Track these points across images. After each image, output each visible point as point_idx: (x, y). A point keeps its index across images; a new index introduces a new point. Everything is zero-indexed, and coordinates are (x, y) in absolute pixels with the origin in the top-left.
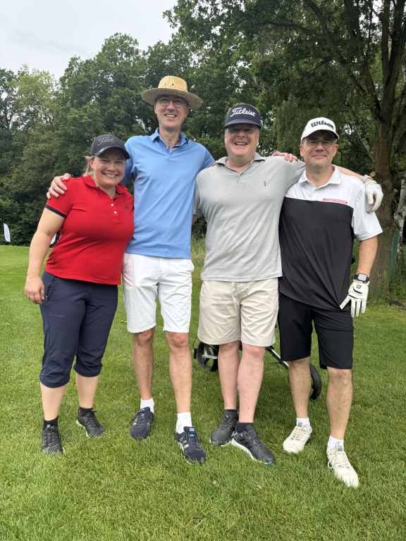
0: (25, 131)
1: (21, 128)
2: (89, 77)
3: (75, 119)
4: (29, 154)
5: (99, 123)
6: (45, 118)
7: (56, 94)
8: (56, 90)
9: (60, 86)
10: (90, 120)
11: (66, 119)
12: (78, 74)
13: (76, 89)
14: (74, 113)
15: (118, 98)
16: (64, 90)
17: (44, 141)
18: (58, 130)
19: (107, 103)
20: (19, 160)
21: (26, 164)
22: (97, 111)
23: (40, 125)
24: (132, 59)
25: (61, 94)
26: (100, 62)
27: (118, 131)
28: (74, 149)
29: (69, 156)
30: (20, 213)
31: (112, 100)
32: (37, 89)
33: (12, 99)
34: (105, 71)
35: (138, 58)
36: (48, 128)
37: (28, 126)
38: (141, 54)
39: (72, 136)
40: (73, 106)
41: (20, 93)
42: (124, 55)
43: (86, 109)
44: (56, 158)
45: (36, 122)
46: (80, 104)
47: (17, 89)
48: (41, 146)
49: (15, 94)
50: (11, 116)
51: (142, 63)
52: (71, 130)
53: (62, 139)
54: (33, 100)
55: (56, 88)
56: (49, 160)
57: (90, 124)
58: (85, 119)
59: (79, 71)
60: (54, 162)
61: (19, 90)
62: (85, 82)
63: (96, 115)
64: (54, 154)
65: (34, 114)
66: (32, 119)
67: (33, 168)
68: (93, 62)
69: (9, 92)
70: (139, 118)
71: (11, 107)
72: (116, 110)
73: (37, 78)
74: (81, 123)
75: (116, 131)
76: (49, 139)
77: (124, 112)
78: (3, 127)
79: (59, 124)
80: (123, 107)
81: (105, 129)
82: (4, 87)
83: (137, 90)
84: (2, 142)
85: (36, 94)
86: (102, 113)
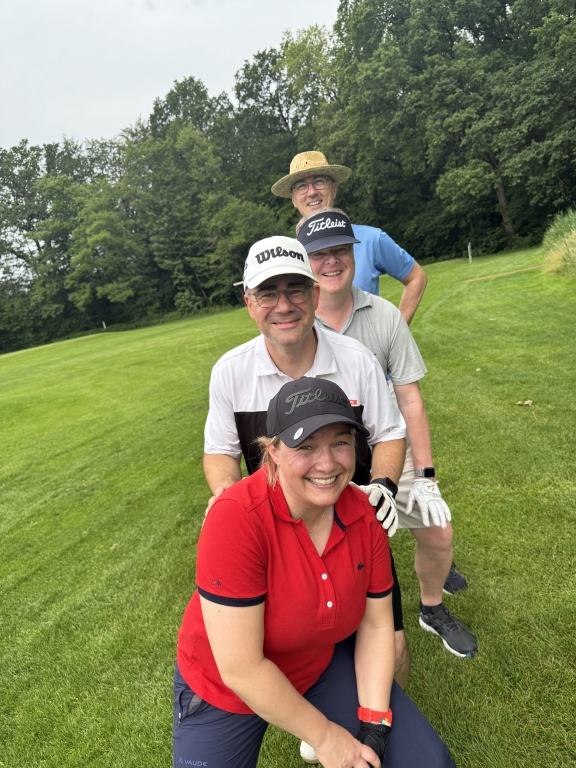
0: (309, 124)
1: (302, 123)
3: (367, 78)
5: (402, 68)
6: (329, 95)
7: (333, 52)
8: (332, 46)
9: (336, 38)
10: (388, 70)
11: (356, 83)
12: (357, 6)
13: (358, 31)
14: (365, 69)
16: (342, 40)
17: (335, 128)
18: (348, 105)
19: (407, 30)
22: (396, 51)
23: (325, 108)
25: (340, 50)
27: (433, 67)
28: (376, 123)
29: (372, 136)
31: (413, 22)
32: (308, 58)
33: (283, 87)
36: (336, 108)
37: (309, 118)
39: (369, 106)
40: (360, 60)
41: (290, 74)
43: (379, 55)
44: (356, 146)
45: (319, 105)
46: (369, 51)
47: (285, 72)
49: (284, 78)
50: (287, 111)
52: (366, 96)
53: (356, 116)
54: (308, 75)
55: (332, 42)
56: (348, 152)
57: (389, 77)
58: (383, 71)
60: (356, 152)
61: (289, 71)
62: (369, 14)
63: (395, 58)
64: (351, 143)
65: (313, 95)
66: (313, 103)
69: (277, 80)
70: (460, 28)
71: (285, 98)
72: (422, 35)
73: (305, 41)
74: (378, 80)
75: (429, 69)
76: (341, 123)
77: (435, 31)
78: (282, 130)
79: (348, 95)
80: (432, 25)
81: (413, 72)
82: (270, 76)
84: (285, 153)
85: (309, 65)
86: (402, 50)
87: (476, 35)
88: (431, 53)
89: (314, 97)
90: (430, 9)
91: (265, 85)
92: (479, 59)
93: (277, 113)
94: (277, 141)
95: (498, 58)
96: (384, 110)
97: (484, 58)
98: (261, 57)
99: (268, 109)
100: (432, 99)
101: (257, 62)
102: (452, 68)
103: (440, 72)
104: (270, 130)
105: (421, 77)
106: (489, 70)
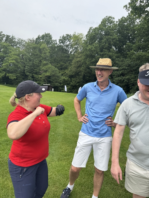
0: (74, 54)
1: (72, 53)
2: (95, 33)
3: (90, 49)
4: (74, 62)
5: (98, 50)
6: (80, 49)
7: (84, 41)
8: (84, 39)
9: (86, 38)
10: (95, 49)
11: (87, 49)
12: (92, 33)
13: (91, 38)
14: (90, 47)
16: (87, 39)
17: (79, 57)
18: (84, 53)
19: (101, 42)
21: (73, 65)
22: (97, 45)
23: (78, 52)
24: (112, 25)
25: (86, 40)
26: (100, 28)
27: (105, 52)
28: (89, 60)
29: (87, 62)
30: (70, 82)
31: (103, 41)
32: (78, 40)
33: (70, 44)
34: (102, 31)
35: (114, 24)
36: (81, 53)
37: (74, 52)
38: (115, 22)
39: (88, 55)
40: (89, 44)
41: (73, 42)
42: (109, 23)
43: (94, 45)
44: (83, 63)
46: (92, 43)
47: (72, 40)
48: (78, 59)
49: (71, 42)
50: (70, 49)
51: (115, 26)
52: (88, 53)
53: (85, 56)
54: (77, 43)
55: (85, 38)
56: (80, 64)
57: (95, 50)
58: (93, 49)
59: (92, 32)
60: (82, 64)
61: (73, 41)
62: (94, 36)
63: (97, 47)
64: (82, 62)
66: (76, 50)
67: (75, 67)
68: (97, 28)
69: (69, 42)
70: (113, 46)
71: (70, 46)
72: (104, 44)
73: (79, 36)
75: (104, 52)
76: (81, 57)
77: (107, 45)
78: (67, 53)
79: (84, 51)
80: (107, 43)
81: (100, 51)
82: (68, 40)
83: (113, 36)
84: (66, 58)
85: (78, 41)
86: (99, 46)
87: (116, 49)
88: (105, 49)
89: (77, 48)
90: (108, 40)
91: (66, 42)
92: (115, 54)
93: (67, 49)
94: (65, 55)
95: (119, 55)
96: (91, 57)
97: (116, 54)
98: (68, 35)
99: (65, 47)
101: (66, 36)
102: (109, 54)
103: (106, 54)
104: (64, 52)
105: (102, 53)
106: (117, 57)
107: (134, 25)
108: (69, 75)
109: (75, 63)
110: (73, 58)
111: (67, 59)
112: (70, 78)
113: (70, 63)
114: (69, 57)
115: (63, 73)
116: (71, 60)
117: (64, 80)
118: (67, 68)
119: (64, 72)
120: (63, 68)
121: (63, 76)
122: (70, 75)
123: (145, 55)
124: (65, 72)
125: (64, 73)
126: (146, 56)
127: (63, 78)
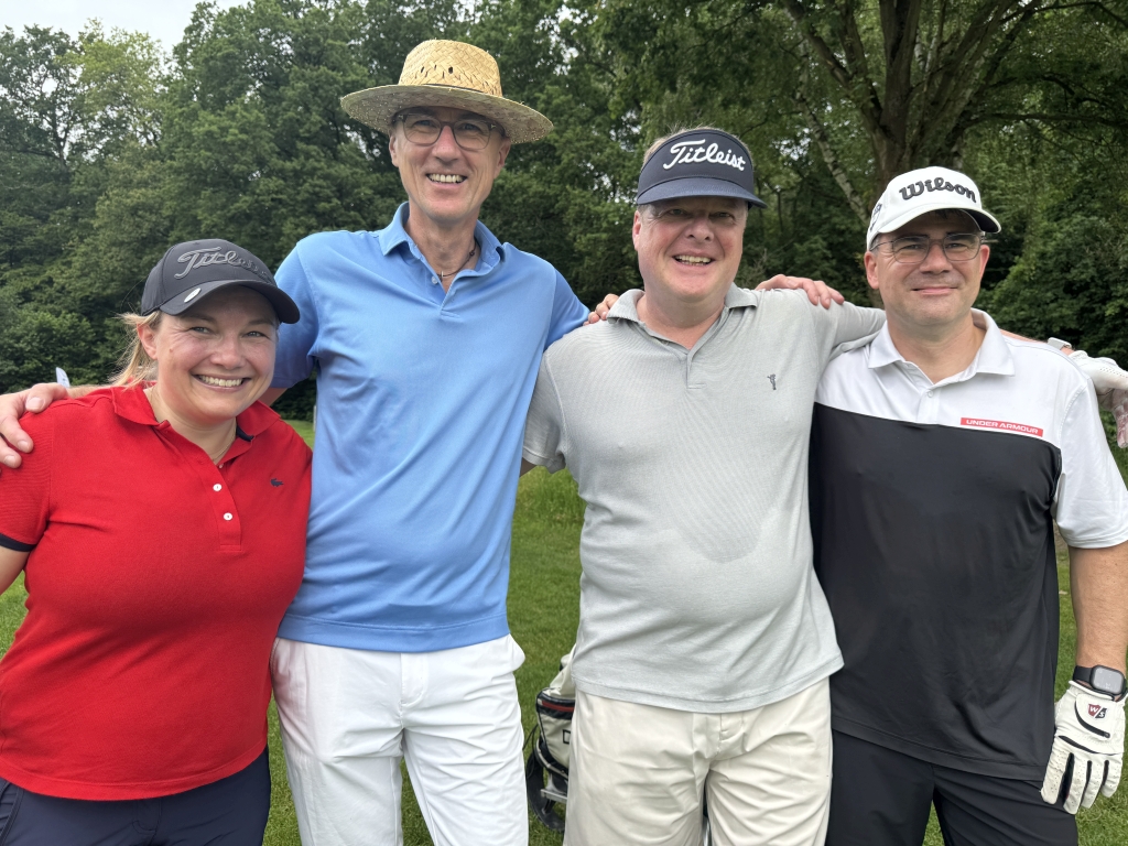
0: (100, 162)
1: (88, 156)
2: (238, 44)
3: (209, 134)
4: (109, 213)
5: (263, 142)
6: (145, 134)
7: (167, 81)
8: (166, 72)
9: (174, 64)
10: (244, 137)
11: (189, 135)
12: (215, 37)
13: (210, 69)
14: (207, 122)
15: (304, 88)
16: (185, 71)
18: (172, 158)
19: (280, 99)
20: (88, 226)
21: (104, 236)
22: (258, 117)
23: (133, 149)
25: (177, 82)
26: (262, 12)
27: (307, 159)
28: (209, 199)
29: (201, 214)
30: (94, 343)
31: (290, 93)
32: (122, 72)
33: (68, 92)
34: (274, 31)
36: (152, 156)
37: (106, 150)
39: (206, 172)
40: (204, 107)
43: (234, 113)
44: (172, 219)
45: (124, 142)
46: (220, 102)
47: (78, 72)
48: (137, 195)
49: (73, 81)
50: (67, 130)
51: (353, 14)
52: (203, 158)
53: (181, 178)
54: (115, 93)
55: (167, 67)
56: (157, 224)
57: (243, 146)
58: (235, 134)
59: (216, 31)
60: (170, 228)
61: (84, 74)
62: (228, 56)
63: (256, 126)
64: (166, 213)
65: (118, 125)
66: (116, 135)
67: (122, 244)
68: (246, 12)
69: (59, 79)
70: (352, 130)
71: (66, 110)
72: (299, 114)
73: (124, 47)
74: (224, 143)
75: (302, 158)
77: (319, 118)
78: (48, 154)
79: (174, 145)
80: (315, 108)
81: (279, 154)
82: (48, 68)
83: (345, 71)
84: (47, 188)
85: (122, 81)
86: (270, 121)
87: (370, 147)
88: (308, 141)
89: (120, 127)
91: (35, 77)
93: (46, 125)
94: (35, 166)
96: (225, 185)
98: (41, 36)
99: (32, 115)
100: (299, 198)
101: (30, 39)
102: (332, 171)
103: (315, 169)
104: (27, 145)
105: (288, 165)
107: (450, 22)
108: (79, 295)
109: (119, 218)
110: (99, 188)
111: (55, 194)
112: (88, 315)
113: (75, 218)
114: (65, 177)
115: (30, 286)
116: (81, 197)
117: (44, 329)
118: (61, 252)
119: (38, 281)
120: (27, 252)
121: (31, 305)
122: (84, 300)
123: (520, 186)
124: (44, 277)
125: (37, 288)
126: (527, 193)
127: (33, 316)
